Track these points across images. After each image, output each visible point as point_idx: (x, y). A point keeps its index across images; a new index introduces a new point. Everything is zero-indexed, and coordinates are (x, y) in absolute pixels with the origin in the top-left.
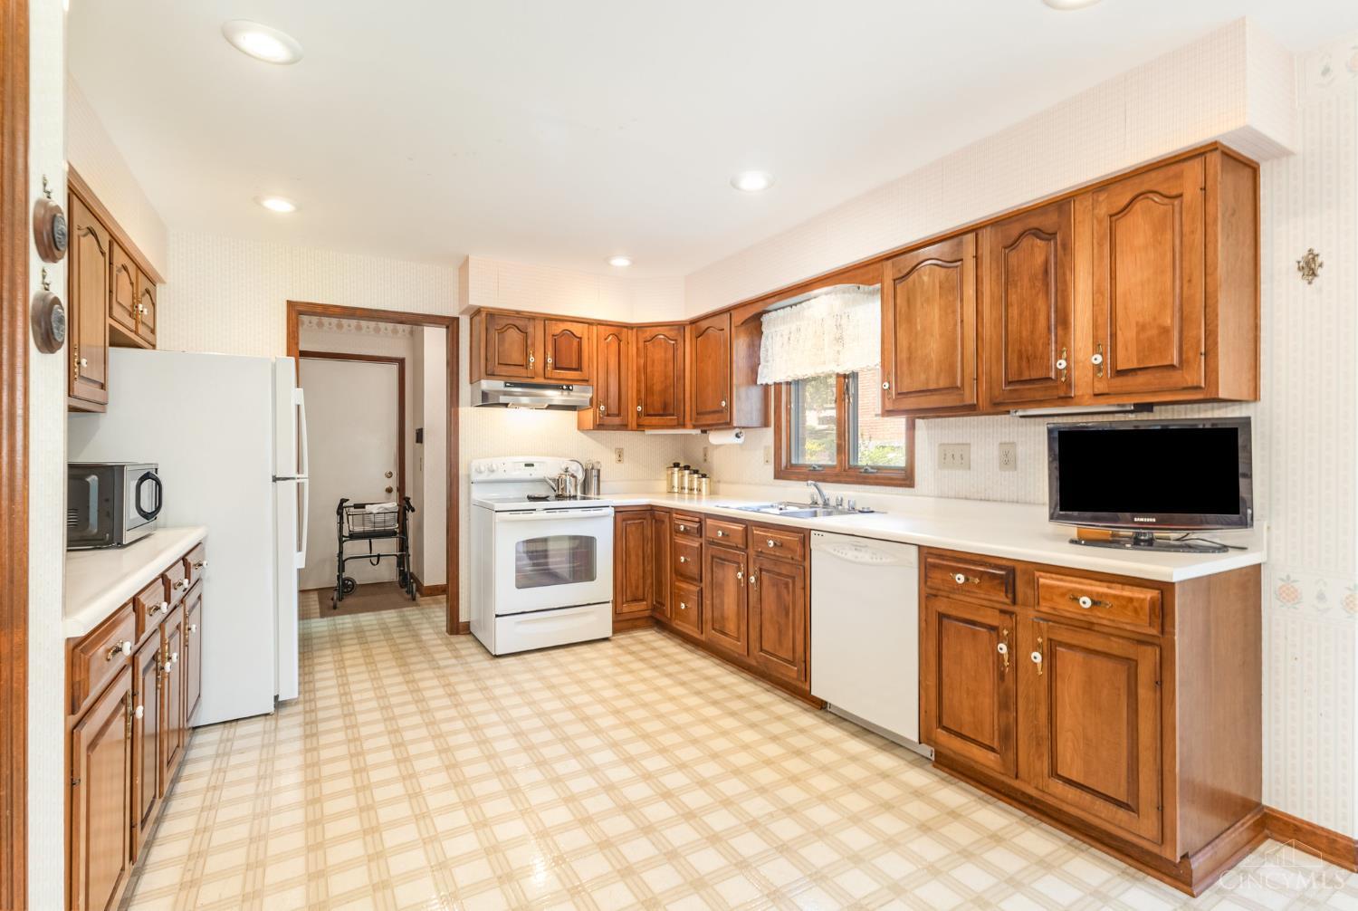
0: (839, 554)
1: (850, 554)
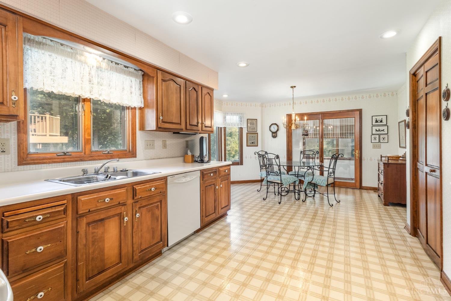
0: (180, 182)
1: (184, 180)
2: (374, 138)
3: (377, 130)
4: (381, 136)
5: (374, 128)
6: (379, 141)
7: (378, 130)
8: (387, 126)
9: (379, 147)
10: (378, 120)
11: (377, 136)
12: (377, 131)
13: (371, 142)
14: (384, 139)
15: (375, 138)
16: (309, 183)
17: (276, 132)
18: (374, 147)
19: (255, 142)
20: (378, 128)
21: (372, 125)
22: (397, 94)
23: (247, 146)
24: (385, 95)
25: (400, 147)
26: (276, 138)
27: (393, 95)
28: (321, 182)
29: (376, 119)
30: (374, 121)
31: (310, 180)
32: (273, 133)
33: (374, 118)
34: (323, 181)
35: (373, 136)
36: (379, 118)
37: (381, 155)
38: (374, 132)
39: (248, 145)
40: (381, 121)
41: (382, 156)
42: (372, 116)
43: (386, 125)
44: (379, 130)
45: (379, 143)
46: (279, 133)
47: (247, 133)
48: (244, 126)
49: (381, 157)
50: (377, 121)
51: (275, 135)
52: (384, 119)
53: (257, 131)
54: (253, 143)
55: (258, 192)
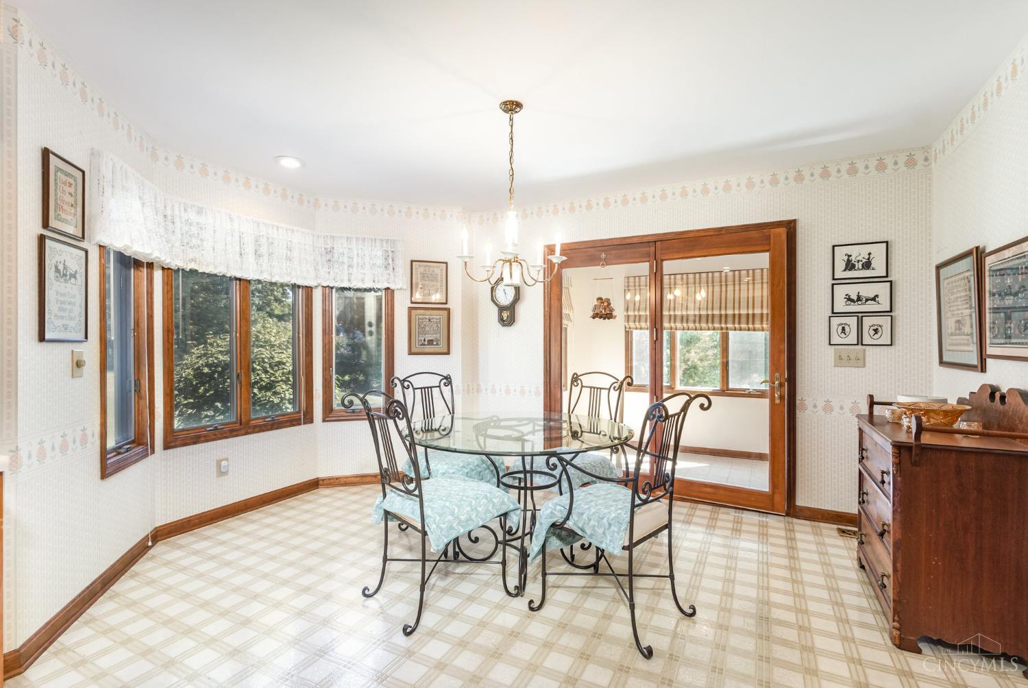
2: (840, 328)
3: (849, 299)
4: (867, 322)
5: (841, 291)
6: (860, 341)
7: (855, 298)
8: (891, 282)
9: (861, 362)
10: (853, 258)
11: (853, 321)
12: (852, 301)
13: (830, 344)
14: (876, 331)
15: (843, 329)
16: (553, 525)
17: (512, 308)
18: (840, 361)
19: (437, 340)
20: (853, 290)
21: (834, 279)
22: (926, 159)
23: (411, 353)
24: (881, 166)
25: (942, 362)
26: (512, 327)
27: (911, 162)
28: (601, 531)
29: (846, 258)
30: (840, 265)
31: (559, 517)
32: (501, 309)
33: (841, 254)
34: (610, 525)
35: (836, 321)
36: (859, 253)
37: (871, 397)
38: (841, 306)
39: (413, 350)
40: (867, 265)
41: (875, 400)
42: (834, 246)
43: (885, 278)
44: (859, 299)
45: (860, 347)
46: (521, 309)
47: (410, 309)
48: (400, 283)
49: (872, 403)
50: (850, 266)
51: (508, 315)
52: (878, 253)
53: (446, 303)
54: (430, 342)
55: (403, 533)
